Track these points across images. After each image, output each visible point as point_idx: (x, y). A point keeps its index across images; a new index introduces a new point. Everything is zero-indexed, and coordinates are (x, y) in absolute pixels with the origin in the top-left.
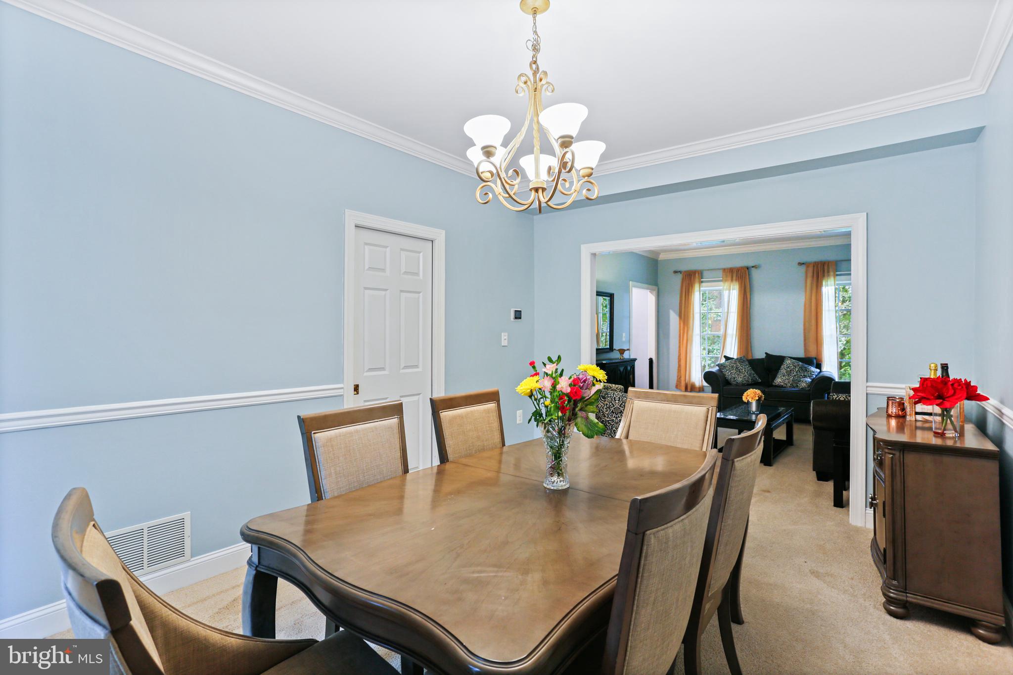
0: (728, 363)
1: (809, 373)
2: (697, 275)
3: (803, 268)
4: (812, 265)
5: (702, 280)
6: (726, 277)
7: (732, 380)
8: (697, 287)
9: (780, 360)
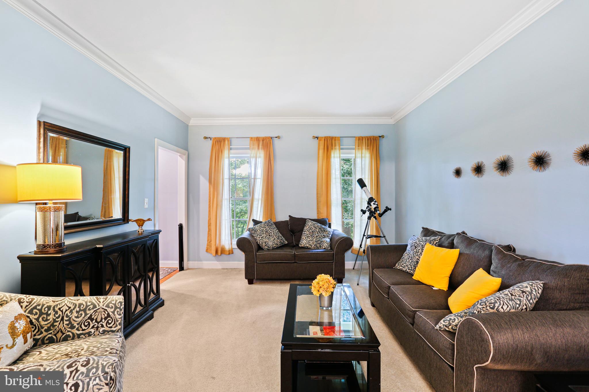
0: (257, 227)
1: (327, 233)
2: (226, 142)
3: (316, 141)
4: (323, 139)
5: (231, 147)
6: (253, 145)
7: (264, 244)
8: (226, 153)
9: (302, 222)
